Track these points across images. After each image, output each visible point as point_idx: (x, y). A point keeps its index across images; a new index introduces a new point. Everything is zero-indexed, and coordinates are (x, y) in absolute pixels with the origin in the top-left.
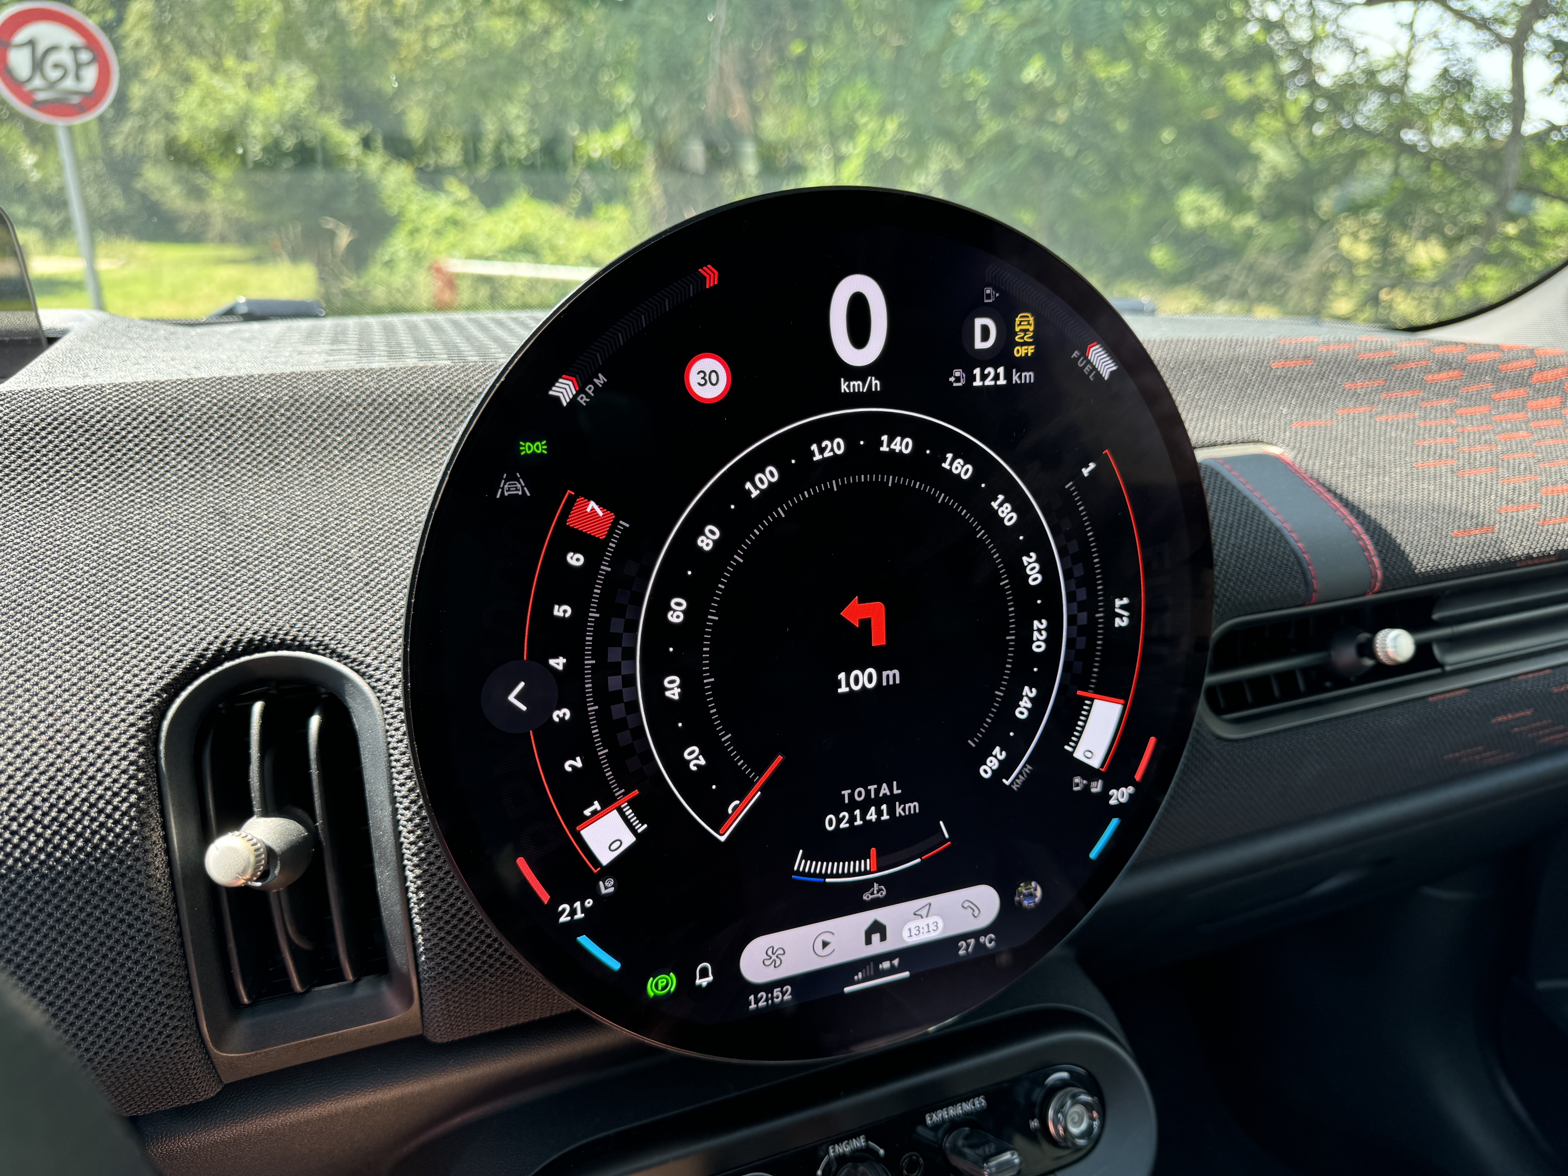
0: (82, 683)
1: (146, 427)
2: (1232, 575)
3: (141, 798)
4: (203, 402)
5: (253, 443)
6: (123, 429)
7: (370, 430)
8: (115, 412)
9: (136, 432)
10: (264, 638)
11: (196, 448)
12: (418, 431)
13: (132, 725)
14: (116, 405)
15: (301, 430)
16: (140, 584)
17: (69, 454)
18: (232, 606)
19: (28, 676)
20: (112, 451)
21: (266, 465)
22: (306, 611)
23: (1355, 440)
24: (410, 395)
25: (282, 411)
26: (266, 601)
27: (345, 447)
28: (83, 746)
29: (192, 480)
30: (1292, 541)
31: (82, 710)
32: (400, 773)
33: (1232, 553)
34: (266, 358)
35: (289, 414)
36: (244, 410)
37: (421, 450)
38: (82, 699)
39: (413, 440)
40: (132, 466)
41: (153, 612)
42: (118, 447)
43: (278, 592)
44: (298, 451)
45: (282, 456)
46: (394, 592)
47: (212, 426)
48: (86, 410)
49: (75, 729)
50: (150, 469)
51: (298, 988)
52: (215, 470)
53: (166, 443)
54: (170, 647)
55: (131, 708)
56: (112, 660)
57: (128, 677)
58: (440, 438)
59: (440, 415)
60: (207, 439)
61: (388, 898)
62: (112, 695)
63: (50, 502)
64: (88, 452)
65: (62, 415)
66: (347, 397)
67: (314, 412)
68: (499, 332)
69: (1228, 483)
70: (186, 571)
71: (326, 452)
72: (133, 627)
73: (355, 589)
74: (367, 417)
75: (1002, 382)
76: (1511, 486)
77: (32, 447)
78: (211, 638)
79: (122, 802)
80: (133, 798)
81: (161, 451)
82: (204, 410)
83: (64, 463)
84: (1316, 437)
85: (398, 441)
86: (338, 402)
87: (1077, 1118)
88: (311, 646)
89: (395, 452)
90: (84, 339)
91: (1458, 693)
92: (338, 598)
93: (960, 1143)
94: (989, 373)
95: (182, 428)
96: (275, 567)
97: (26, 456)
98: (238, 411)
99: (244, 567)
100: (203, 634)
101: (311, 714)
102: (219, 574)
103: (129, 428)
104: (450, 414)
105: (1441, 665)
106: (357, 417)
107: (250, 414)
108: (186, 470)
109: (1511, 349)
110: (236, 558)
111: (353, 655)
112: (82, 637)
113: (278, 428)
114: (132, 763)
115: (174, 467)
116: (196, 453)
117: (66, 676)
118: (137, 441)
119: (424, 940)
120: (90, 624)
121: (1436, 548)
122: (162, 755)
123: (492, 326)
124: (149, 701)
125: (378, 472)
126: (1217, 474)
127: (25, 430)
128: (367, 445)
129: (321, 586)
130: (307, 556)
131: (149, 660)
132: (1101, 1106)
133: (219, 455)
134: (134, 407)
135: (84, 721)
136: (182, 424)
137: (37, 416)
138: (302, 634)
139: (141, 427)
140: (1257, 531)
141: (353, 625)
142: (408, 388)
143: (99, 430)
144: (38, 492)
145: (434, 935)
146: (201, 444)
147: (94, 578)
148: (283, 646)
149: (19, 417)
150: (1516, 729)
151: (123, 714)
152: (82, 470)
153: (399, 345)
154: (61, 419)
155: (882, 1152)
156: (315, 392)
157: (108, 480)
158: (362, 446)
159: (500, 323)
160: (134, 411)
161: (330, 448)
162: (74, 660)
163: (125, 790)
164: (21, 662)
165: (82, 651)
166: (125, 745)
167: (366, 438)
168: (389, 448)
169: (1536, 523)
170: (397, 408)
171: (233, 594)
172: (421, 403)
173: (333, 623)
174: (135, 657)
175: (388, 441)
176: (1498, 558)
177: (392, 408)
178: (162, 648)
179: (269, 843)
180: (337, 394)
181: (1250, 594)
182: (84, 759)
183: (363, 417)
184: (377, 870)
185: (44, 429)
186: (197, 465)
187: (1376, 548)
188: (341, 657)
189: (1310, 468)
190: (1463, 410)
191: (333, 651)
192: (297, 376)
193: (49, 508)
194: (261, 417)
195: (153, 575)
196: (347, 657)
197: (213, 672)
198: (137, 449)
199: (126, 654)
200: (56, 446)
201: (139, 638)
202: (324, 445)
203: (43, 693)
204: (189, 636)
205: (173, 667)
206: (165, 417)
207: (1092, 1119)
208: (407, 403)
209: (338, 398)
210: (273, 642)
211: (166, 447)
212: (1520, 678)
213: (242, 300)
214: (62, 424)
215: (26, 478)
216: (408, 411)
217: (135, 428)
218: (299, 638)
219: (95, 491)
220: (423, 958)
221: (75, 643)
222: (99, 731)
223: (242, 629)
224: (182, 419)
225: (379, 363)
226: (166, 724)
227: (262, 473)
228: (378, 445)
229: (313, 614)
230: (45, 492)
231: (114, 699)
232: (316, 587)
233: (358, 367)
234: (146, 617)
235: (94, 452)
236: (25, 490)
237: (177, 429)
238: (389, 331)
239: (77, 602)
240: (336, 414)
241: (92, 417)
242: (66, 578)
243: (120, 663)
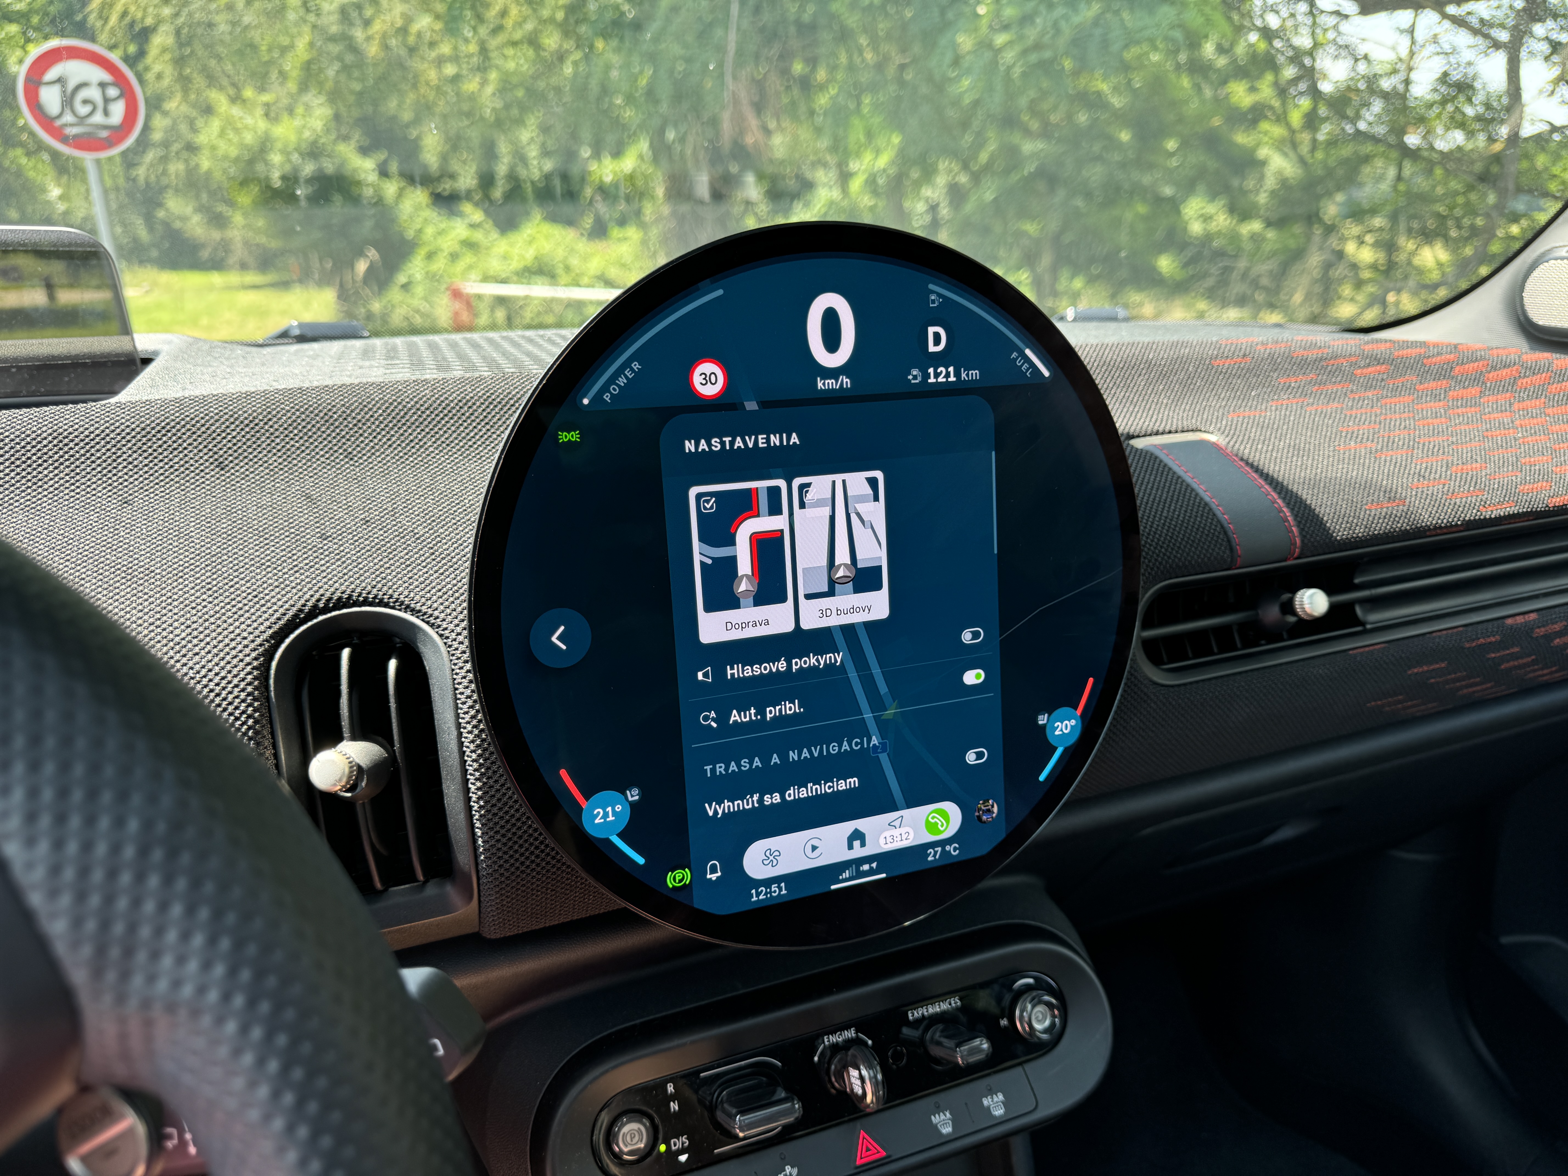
0: (207, 632)
1: (242, 429)
2: (1163, 543)
3: (256, 722)
4: (288, 408)
5: (330, 442)
6: (224, 431)
7: (427, 430)
8: (217, 417)
9: (234, 433)
10: (350, 596)
11: (283, 447)
12: (467, 431)
13: (248, 664)
14: (216, 411)
15: (370, 430)
16: (247, 555)
17: (181, 452)
18: (323, 571)
19: (164, 626)
20: (215, 449)
21: (342, 460)
22: (384, 575)
23: (1285, 427)
24: (460, 401)
25: (354, 415)
26: (350, 567)
27: (408, 444)
28: (211, 680)
29: (281, 472)
30: (1219, 514)
31: (209, 652)
32: (464, 703)
33: (1164, 524)
34: (332, 372)
35: (359, 417)
36: (322, 415)
37: (471, 446)
38: (208, 643)
39: (464, 438)
40: (231, 462)
41: (259, 577)
42: (220, 446)
43: (360, 560)
44: (368, 448)
45: (355, 453)
46: (454, 560)
47: (296, 428)
48: (192, 416)
49: (203, 667)
50: (247, 464)
51: (378, 885)
52: (300, 465)
53: (259, 442)
54: (275, 604)
55: (247, 651)
56: (230, 614)
57: (243, 627)
58: (486, 436)
59: (485, 417)
60: (292, 439)
61: (453, 809)
62: (232, 640)
63: (167, 491)
64: (196, 451)
65: (173, 420)
66: (408, 403)
67: (381, 415)
68: (530, 348)
69: (1165, 465)
70: (283, 545)
71: (392, 449)
72: (244, 588)
73: (423, 558)
74: (425, 420)
75: (952, 379)
76: (1424, 465)
77: (150, 447)
78: (307, 596)
79: (242, 725)
80: (250, 722)
81: (255, 449)
82: (289, 415)
83: (176, 460)
84: (1249, 426)
85: (451, 439)
86: (400, 407)
87: (1040, 1017)
88: (389, 602)
89: (449, 448)
90: (176, 358)
91: (1376, 647)
92: (410, 565)
93: (938, 1034)
94: (941, 372)
95: (272, 430)
96: (356, 541)
97: (146, 454)
98: (317, 415)
99: (331, 541)
100: (301, 593)
101: (389, 659)
102: (310, 547)
103: (228, 431)
104: (494, 416)
105: (1363, 624)
106: (416, 420)
107: (327, 418)
108: (276, 464)
109: (1435, 345)
110: (324, 534)
111: (424, 609)
112: (204, 597)
113: (351, 429)
114: (249, 695)
115: (266, 462)
116: (284, 450)
117: (194, 626)
118: (235, 441)
119: (483, 842)
120: (210, 586)
121: (1351, 519)
122: (272, 688)
123: (522, 342)
124: (261, 645)
125: (436, 465)
126: (1156, 458)
127: (144, 433)
128: (425, 443)
129: (394, 556)
130: (381, 532)
131: (259, 613)
132: (1063, 1007)
133: (303, 451)
134: (231, 413)
135: (210, 661)
136: (271, 427)
137: (153, 422)
138: (381, 593)
139: (238, 430)
140: (1188, 505)
141: (423, 585)
142: (459, 395)
143: (203, 433)
144: (157, 484)
145: (491, 837)
146: (287, 443)
147: (209, 551)
148: (365, 602)
149: (138, 422)
150: (1433, 681)
151: (241, 656)
152: (192, 465)
153: (445, 359)
154: (172, 424)
155: (870, 1042)
156: (380, 399)
157: (213, 473)
158: (421, 443)
159: (530, 340)
160: (232, 416)
161: (395, 446)
162: (200, 614)
163: (245, 716)
164: (158, 616)
165: (205, 607)
166: (243, 680)
167: (424, 437)
168: (444, 445)
169: (1444, 497)
170: (449, 412)
171: (323, 562)
172: (470, 407)
173: (406, 585)
174: (248, 611)
175: (443, 439)
176: (1408, 528)
177: (446, 412)
178: (269, 604)
179: (358, 761)
180: (399, 400)
181: (1180, 559)
182: (212, 691)
183: (421, 419)
184: (444, 786)
185: (159, 432)
186: (285, 460)
187: (1295, 520)
188: (414, 611)
189: (1241, 452)
190: (1388, 400)
191: (408, 607)
192: (364, 386)
193: (167, 496)
194: (336, 420)
195: (257, 548)
196: (420, 611)
197: (310, 624)
198: (235, 448)
199: (241, 609)
200: (170, 446)
201: (250, 597)
202: (390, 443)
203: (177, 639)
204: (290, 595)
205: (279, 619)
206: (257, 421)
207: (1054, 1016)
208: (458, 408)
209: (399, 403)
210: (358, 600)
211: (259, 446)
212: (1434, 634)
213: (296, 323)
214: (174, 427)
215: (146, 472)
216: (459, 414)
217: (233, 430)
218: (379, 597)
219: (203, 483)
220: (482, 858)
221: (199, 601)
222: (223, 668)
223: (332, 590)
224: (271, 423)
225: (430, 374)
226: (274, 664)
227: (339, 466)
228: (434, 442)
229: (390, 577)
230: (162, 484)
231: (233, 644)
232: (391, 556)
233: (413, 378)
234: (254, 580)
235: (200, 451)
236: (146, 482)
237: (267, 431)
238: (433, 347)
239: (198, 569)
240: (398, 417)
241: (198, 422)
242: (187, 551)
243: (236, 616)
